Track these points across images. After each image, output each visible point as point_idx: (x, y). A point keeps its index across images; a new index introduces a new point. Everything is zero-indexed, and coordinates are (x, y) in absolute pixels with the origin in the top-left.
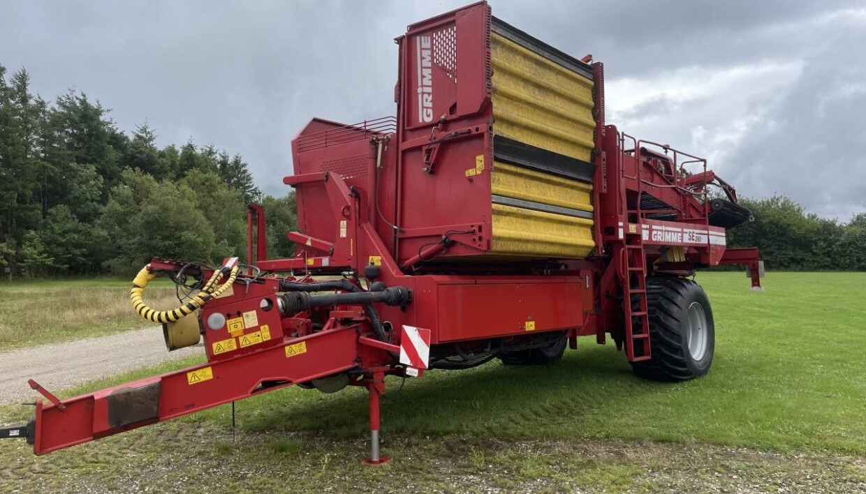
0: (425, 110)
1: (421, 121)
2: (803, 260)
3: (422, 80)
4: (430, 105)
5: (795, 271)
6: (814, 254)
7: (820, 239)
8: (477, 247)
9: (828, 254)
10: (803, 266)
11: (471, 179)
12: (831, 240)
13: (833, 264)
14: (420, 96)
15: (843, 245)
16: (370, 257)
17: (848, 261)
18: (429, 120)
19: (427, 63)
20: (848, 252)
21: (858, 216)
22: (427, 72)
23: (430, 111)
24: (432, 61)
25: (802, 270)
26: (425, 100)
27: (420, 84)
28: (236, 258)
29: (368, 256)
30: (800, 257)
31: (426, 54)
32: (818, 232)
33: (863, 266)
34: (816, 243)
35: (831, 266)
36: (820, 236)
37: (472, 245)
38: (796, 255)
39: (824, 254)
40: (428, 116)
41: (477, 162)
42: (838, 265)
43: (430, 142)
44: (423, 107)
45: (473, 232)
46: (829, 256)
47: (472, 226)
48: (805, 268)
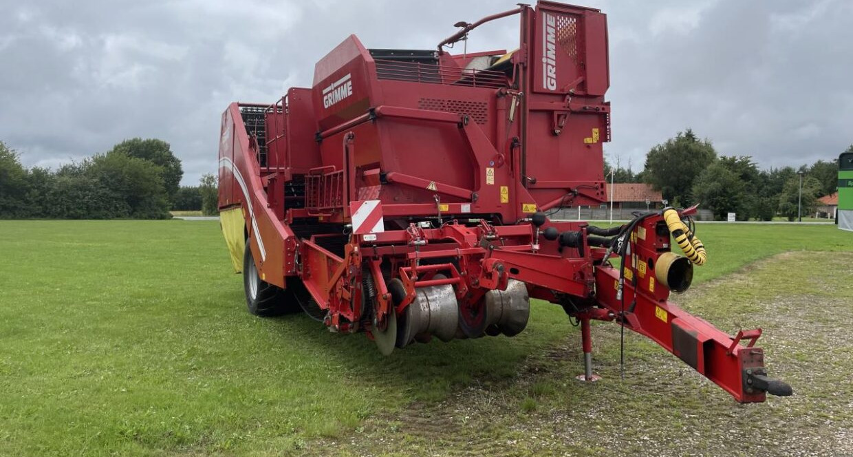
0: (549, 79)
1: (545, 87)
2: (15, 207)
3: (547, 53)
4: (554, 76)
5: (6, 219)
6: (27, 202)
7: (34, 187)
8: (600, 199)
9: (40, 202)
10: (14, 214)
11: (588, 146)
12: (44, 188)
13: (45, 212)
14: (544, 65)
15: (54, 194)
16: (524, 205)
17: (59, 209)
18: (553, 88)
19: (551, 38)
20: (60, 200)
21: (64, 167)
22: (552, 47)
23: (554, 82)
24: (556, 38)
25: (13, 218)
26: (549, 71)
27: (544, 55)
28: (379, 201)
29: (522, 204)
30: (13, 205)
31: (551, 31)
32: (31, 179)
33: (72, 214)
34: (28, 190)
35: (43, 214)
36: (34, 185)
37: (596, 198)
38: (8, 203)
39: (37, 202)
40: (552, 85)
41: (594, 133)
42: (49, 213)
43: (563, 109)
44: (547, 76)
45: (597, 189)
46: (41, 205)
47: (596, 183)
48: (18, 216)
